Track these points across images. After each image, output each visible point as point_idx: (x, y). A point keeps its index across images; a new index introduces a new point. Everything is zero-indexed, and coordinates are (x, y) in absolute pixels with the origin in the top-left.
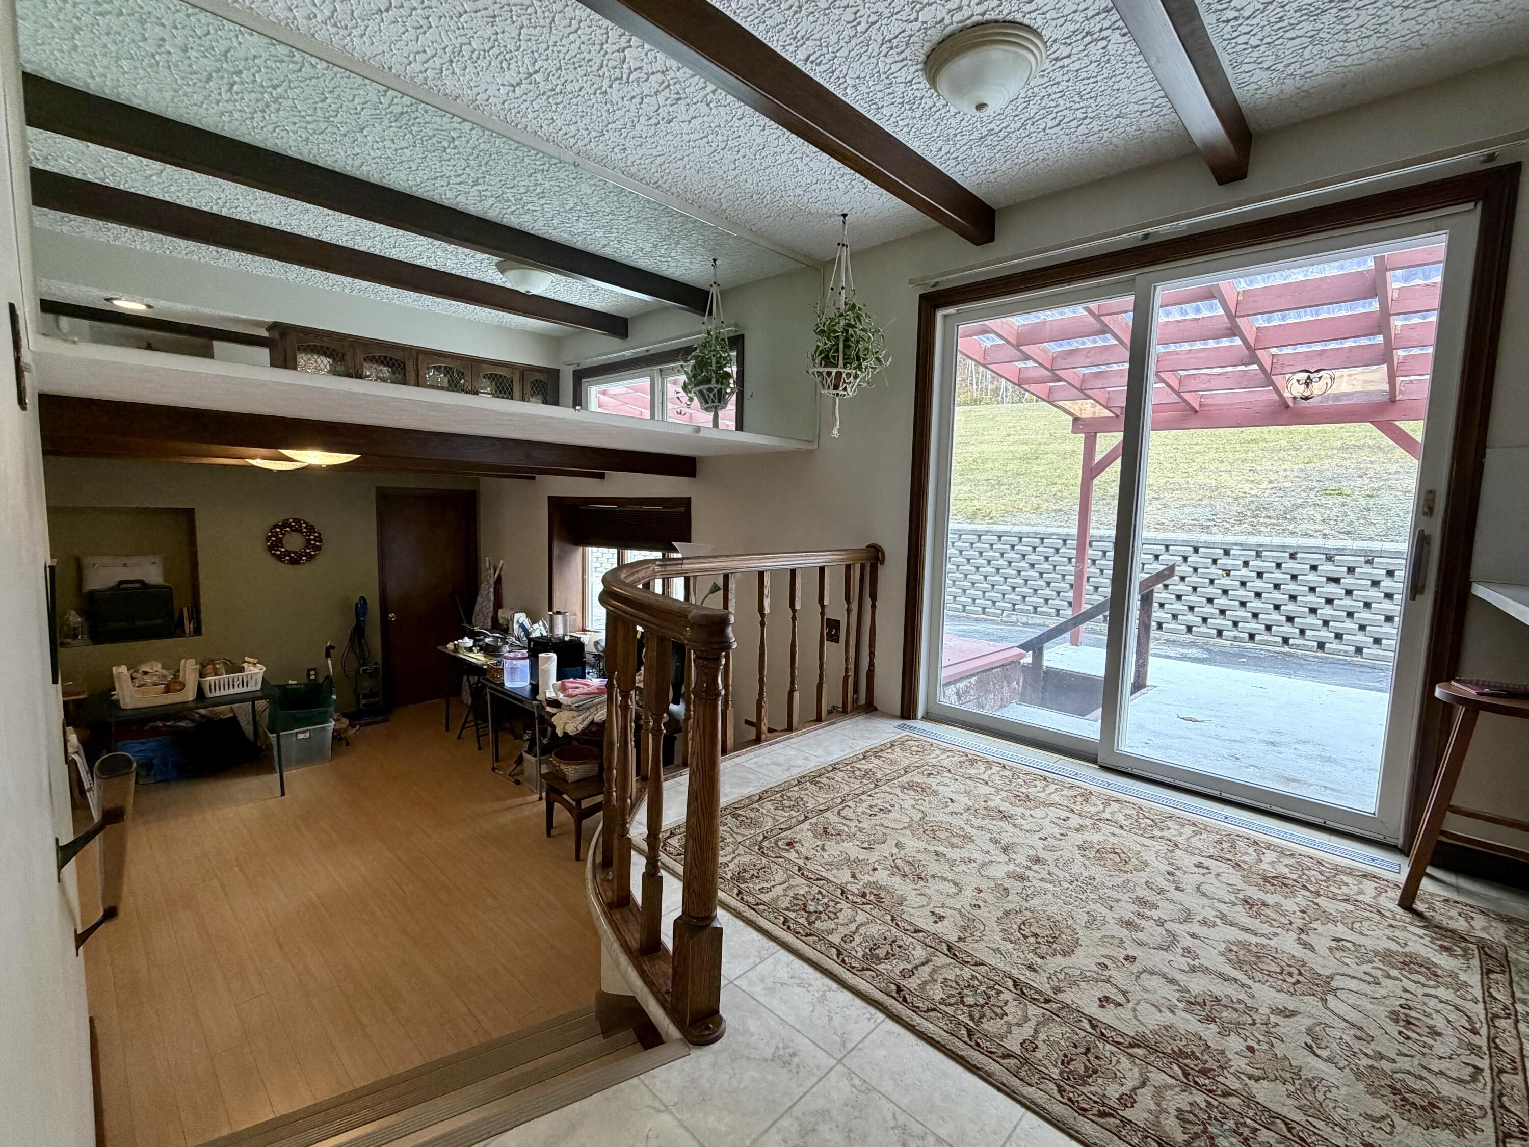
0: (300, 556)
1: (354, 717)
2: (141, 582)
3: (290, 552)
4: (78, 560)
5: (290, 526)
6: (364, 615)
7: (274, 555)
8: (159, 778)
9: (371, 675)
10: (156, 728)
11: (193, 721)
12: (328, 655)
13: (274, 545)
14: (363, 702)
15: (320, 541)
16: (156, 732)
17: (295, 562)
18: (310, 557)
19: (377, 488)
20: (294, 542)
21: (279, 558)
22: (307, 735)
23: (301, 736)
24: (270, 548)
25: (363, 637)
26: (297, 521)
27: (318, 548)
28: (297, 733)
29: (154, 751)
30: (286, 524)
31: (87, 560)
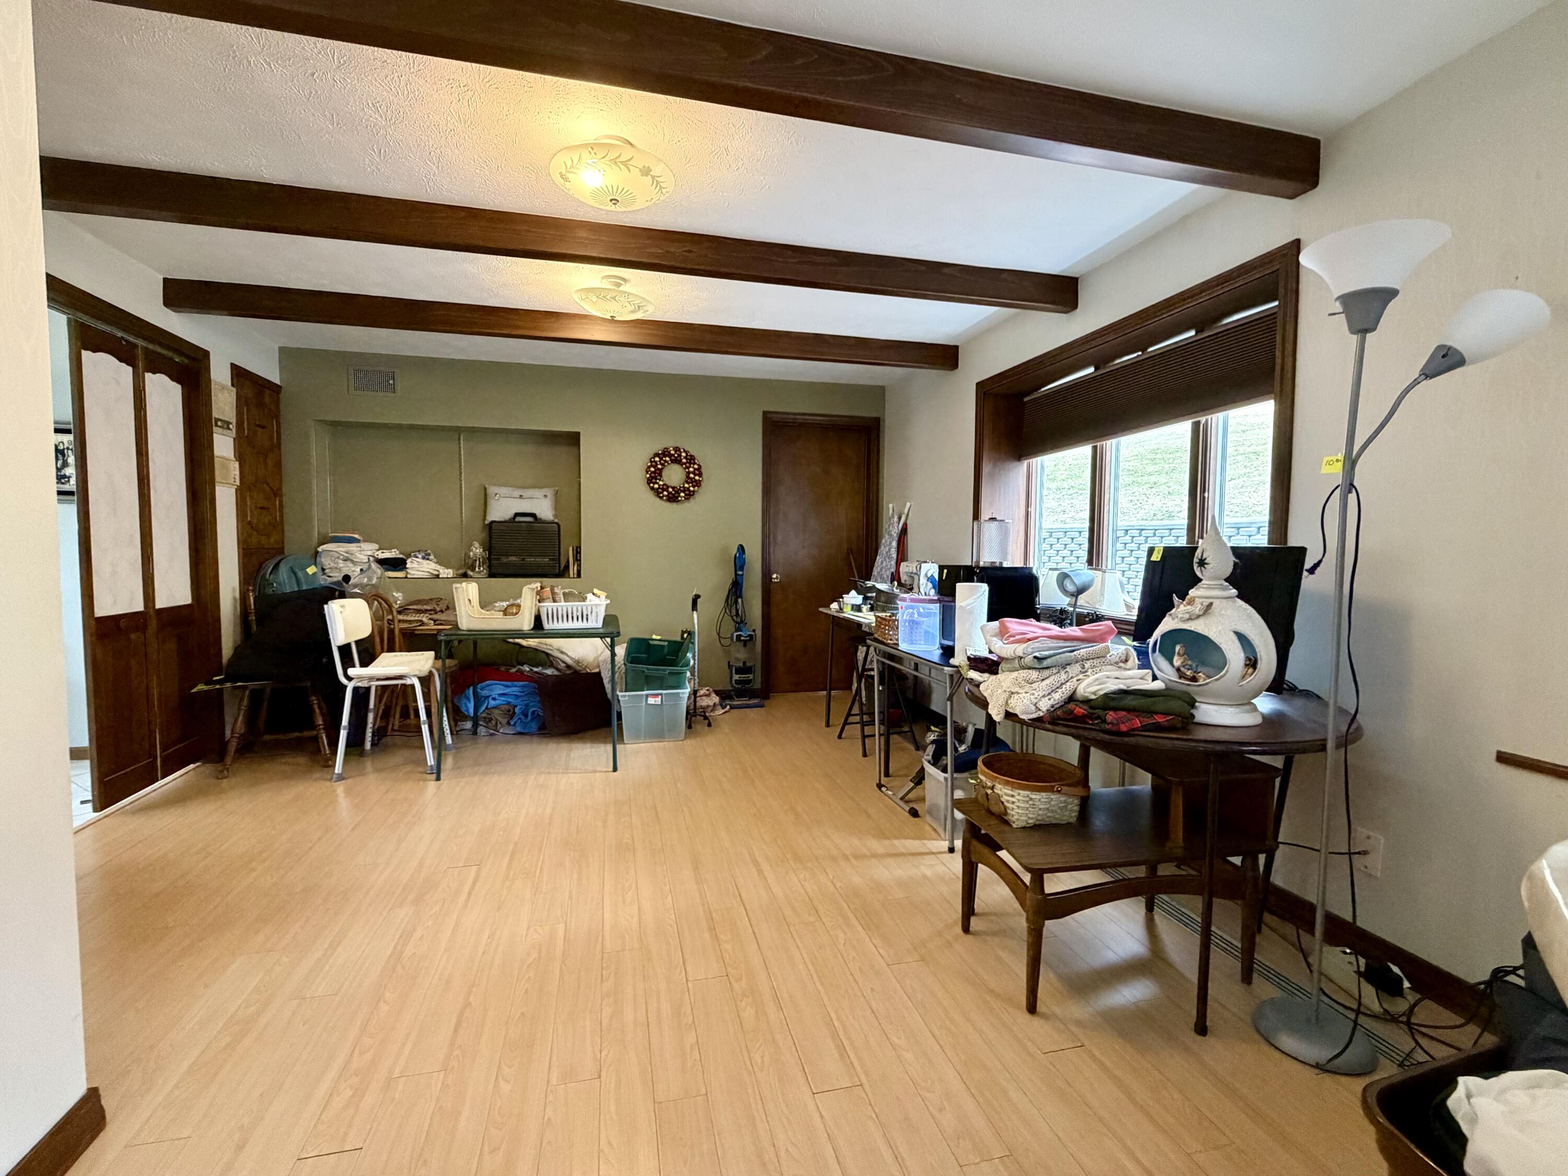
0: (678, 491)
1: (724, 696)
2: (533, 515)
3: (668, 487)
4: (485, 489)
5: (670, 455)
6: (742, 568)
7: (652, 488)
8: (519, 729)
9: (745, 643)
10: (522, 672)
11: (557, 669)
12: (694, 606)
13: (654, 475)
14: (736, 677)
15: (700, 475)
16: (520, 676)
17: (673, 498)
18: (690, 495)
19: (765, 413)
20: (674, 476)
21: (658, 493)
22: (659, 699)
23: (651, 701)
24: (649, 481)
25: (741, 596)
26: (677, 449)
27: (698, 484)
28: (647, 696)
29: (517, 697)
30: (666, 453)
31: (492, 490)
